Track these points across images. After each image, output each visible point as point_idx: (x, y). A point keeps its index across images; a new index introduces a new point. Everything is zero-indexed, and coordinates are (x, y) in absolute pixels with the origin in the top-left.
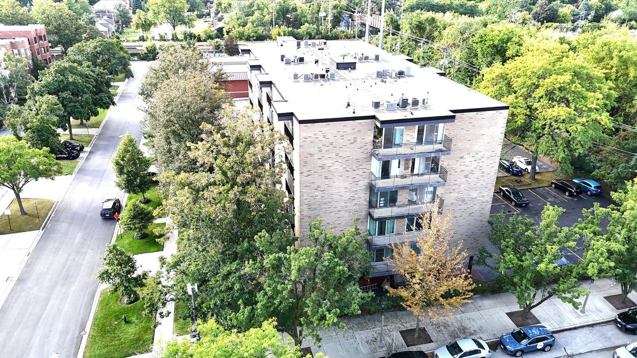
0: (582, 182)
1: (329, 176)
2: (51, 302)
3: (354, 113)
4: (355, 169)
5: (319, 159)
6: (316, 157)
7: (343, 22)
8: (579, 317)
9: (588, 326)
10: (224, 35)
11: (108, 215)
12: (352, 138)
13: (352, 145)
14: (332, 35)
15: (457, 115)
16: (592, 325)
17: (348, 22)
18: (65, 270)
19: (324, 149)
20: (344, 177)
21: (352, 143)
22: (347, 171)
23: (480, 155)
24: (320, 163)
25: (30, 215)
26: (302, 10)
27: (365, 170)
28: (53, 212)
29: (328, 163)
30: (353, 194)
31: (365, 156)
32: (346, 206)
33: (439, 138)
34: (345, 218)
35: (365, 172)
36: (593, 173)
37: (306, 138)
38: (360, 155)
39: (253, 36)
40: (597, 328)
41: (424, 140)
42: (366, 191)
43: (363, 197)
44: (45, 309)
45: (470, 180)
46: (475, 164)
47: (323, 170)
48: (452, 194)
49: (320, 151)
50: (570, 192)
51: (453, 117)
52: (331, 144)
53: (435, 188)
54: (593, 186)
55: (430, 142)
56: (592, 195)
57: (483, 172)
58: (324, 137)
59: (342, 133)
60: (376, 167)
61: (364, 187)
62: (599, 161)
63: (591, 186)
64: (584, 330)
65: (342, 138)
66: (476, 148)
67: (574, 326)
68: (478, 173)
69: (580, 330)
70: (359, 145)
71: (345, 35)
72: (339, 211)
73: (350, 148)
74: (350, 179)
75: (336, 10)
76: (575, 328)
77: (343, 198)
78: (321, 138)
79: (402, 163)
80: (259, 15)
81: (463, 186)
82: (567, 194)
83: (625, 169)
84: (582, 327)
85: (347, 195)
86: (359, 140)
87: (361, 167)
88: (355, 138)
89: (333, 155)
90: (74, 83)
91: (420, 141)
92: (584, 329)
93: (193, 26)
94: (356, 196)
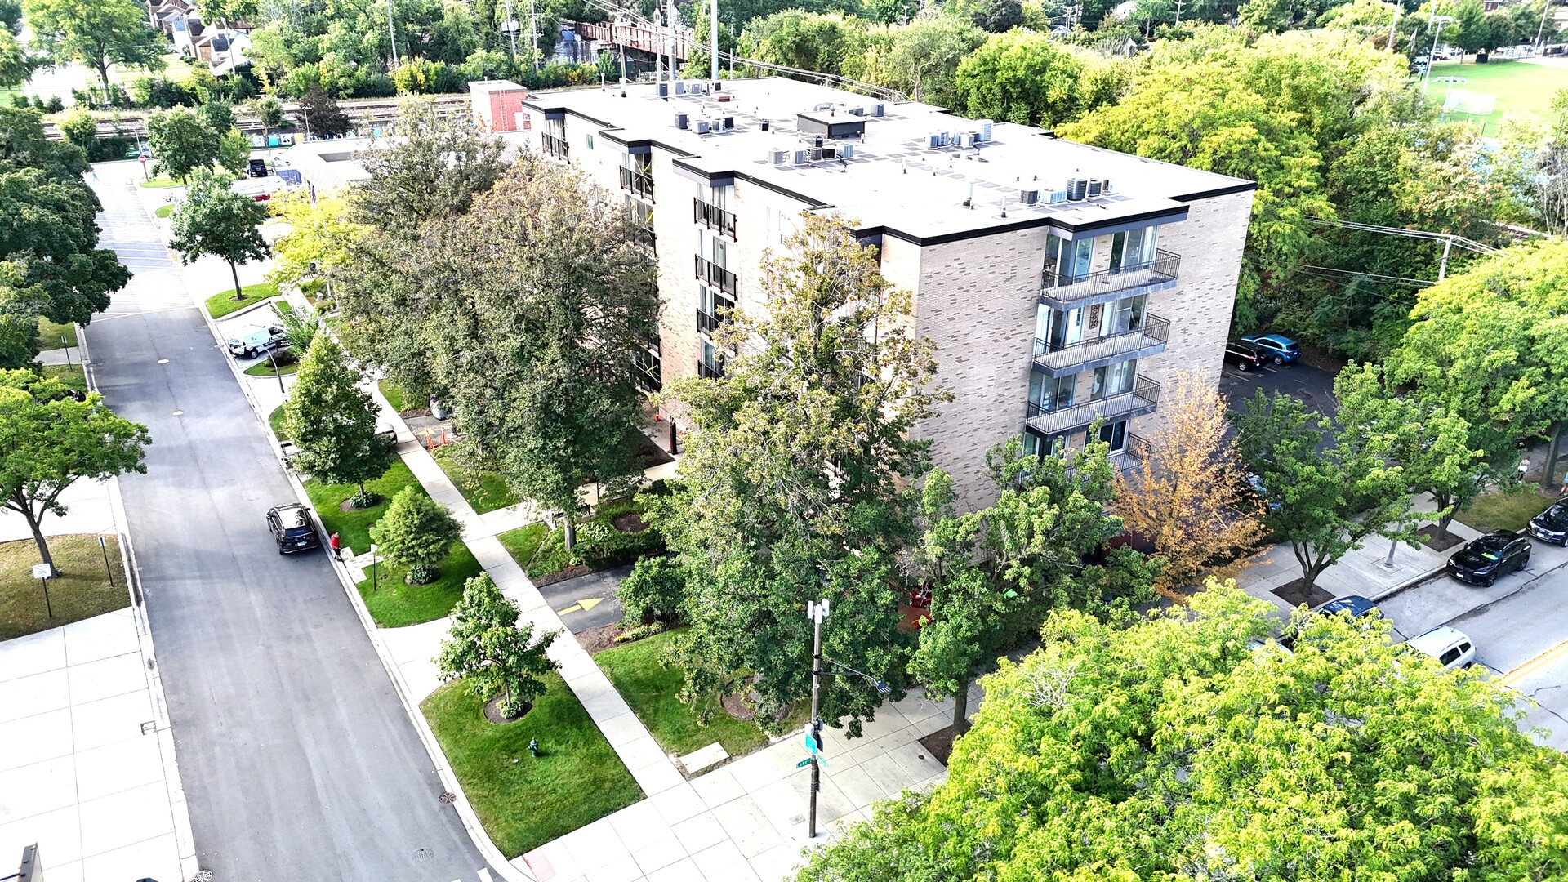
0: (1260, 341)
1: (964, 356)
2: (312, 756)
3: (1004, 216)
4: (1008, 334)
5: (950, 319)
6: (945, 315)
7: (563, 43)
8: (1387, 575)
9: (1409, 587)
10: (263, 86)
11: (303, 544)
12: (1006, 268)
13: (1008, 284)
14: (548, 76)
15: (1193, 204)
16: (1415, 585)
17: (574, 44)
18: (285, 681)
19: (960, 296)
20: (990, 355)
21: (1008, 280)
22: (996, 341)
23: (1208, 284)
24: (950, 328)
25: (74, 576)
26: (457, 18)
27: (1025, 336)
28: (130, 560)
29: (963, 325)
30: (1001, 391)
31: (1027, 306)
32: (989, 418)
33: (1145, 259)
34: (986, 444)
35: (1025, 340)
36: (1275, 321)
37: (930, 277)
38: (1019, 304)
39: (346, 87)
40: (1424, 587)
41: (1122, 264)
42: (1023, 379)
43: (1019, 393)
44: (309, 770)
45: (1190, 338)
46: (1199, 303)
47: (956, 344)
48: (1162, 370)
49: (953, 302)
50: (1249, 362)
51: (1186, 209)
52: (973, 284)
53: (1133, 363)
54: (1284, 346)
55: (1131, 268)
56: (1284, 363)
57: (1210, 320)
58: (962, 270)
59: (992, 260)
60: (1042, 327)
61: (1021, 372)
62: (1270, 299)
63: (1280, 347)
64: (1409, 594)
65: (992, 270)
66: (1203, 272)
67: (1389, 592)
68: (1202, 323)
69: (1401, 595)
70: (1020, 283)
71: (578, 75)
72: (976, 430)
73: (1004, 290)
74: (999, 358)
75: (543, 15)
76: (1392, 595)
77: (984, 402)
78: (956, 274)
79: (1087, 314)
80: (344, 31)
81: (1178, 351)
82: (1242, 367)
83: (1334, 306)
84: (1402, 590)
85: (992, 394)
86: (1020, 272)
87: (1019, 330)
88: (1014, 268)
89: (974, 309)
90: (41, 226)
91: (1115, 266)
92: (1407, 592)
93: (161, 66)
94: (1006, 393)
